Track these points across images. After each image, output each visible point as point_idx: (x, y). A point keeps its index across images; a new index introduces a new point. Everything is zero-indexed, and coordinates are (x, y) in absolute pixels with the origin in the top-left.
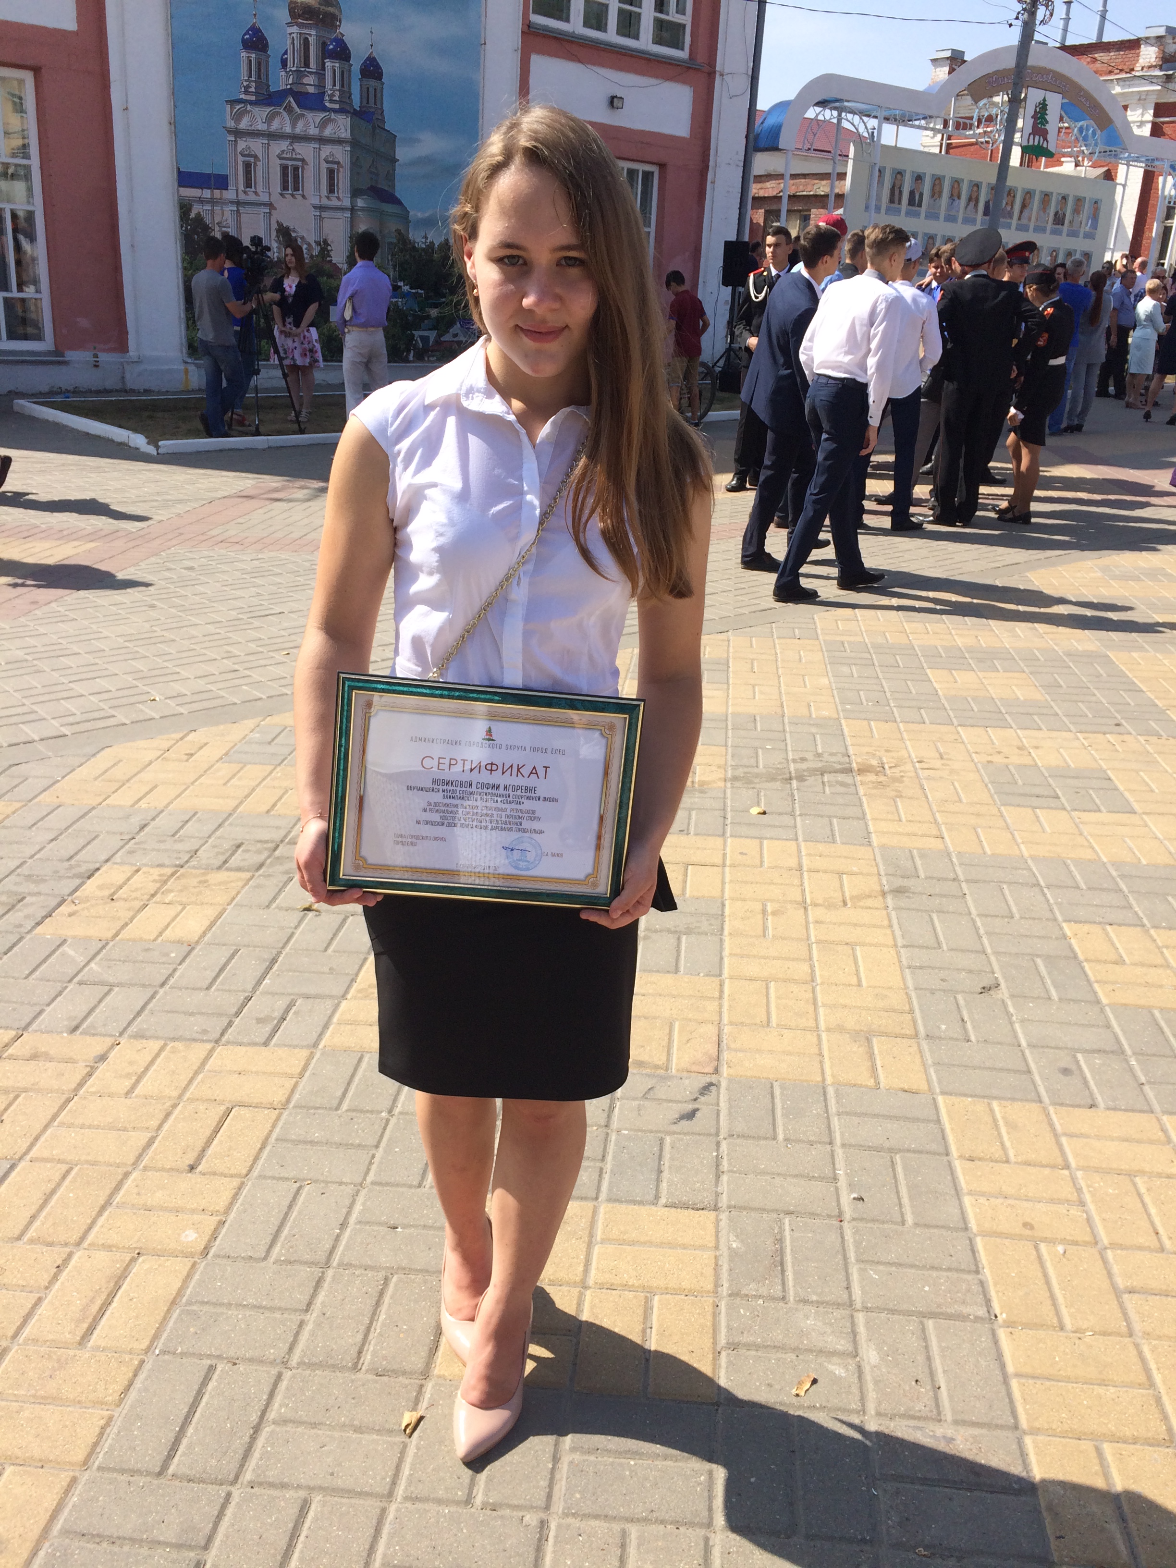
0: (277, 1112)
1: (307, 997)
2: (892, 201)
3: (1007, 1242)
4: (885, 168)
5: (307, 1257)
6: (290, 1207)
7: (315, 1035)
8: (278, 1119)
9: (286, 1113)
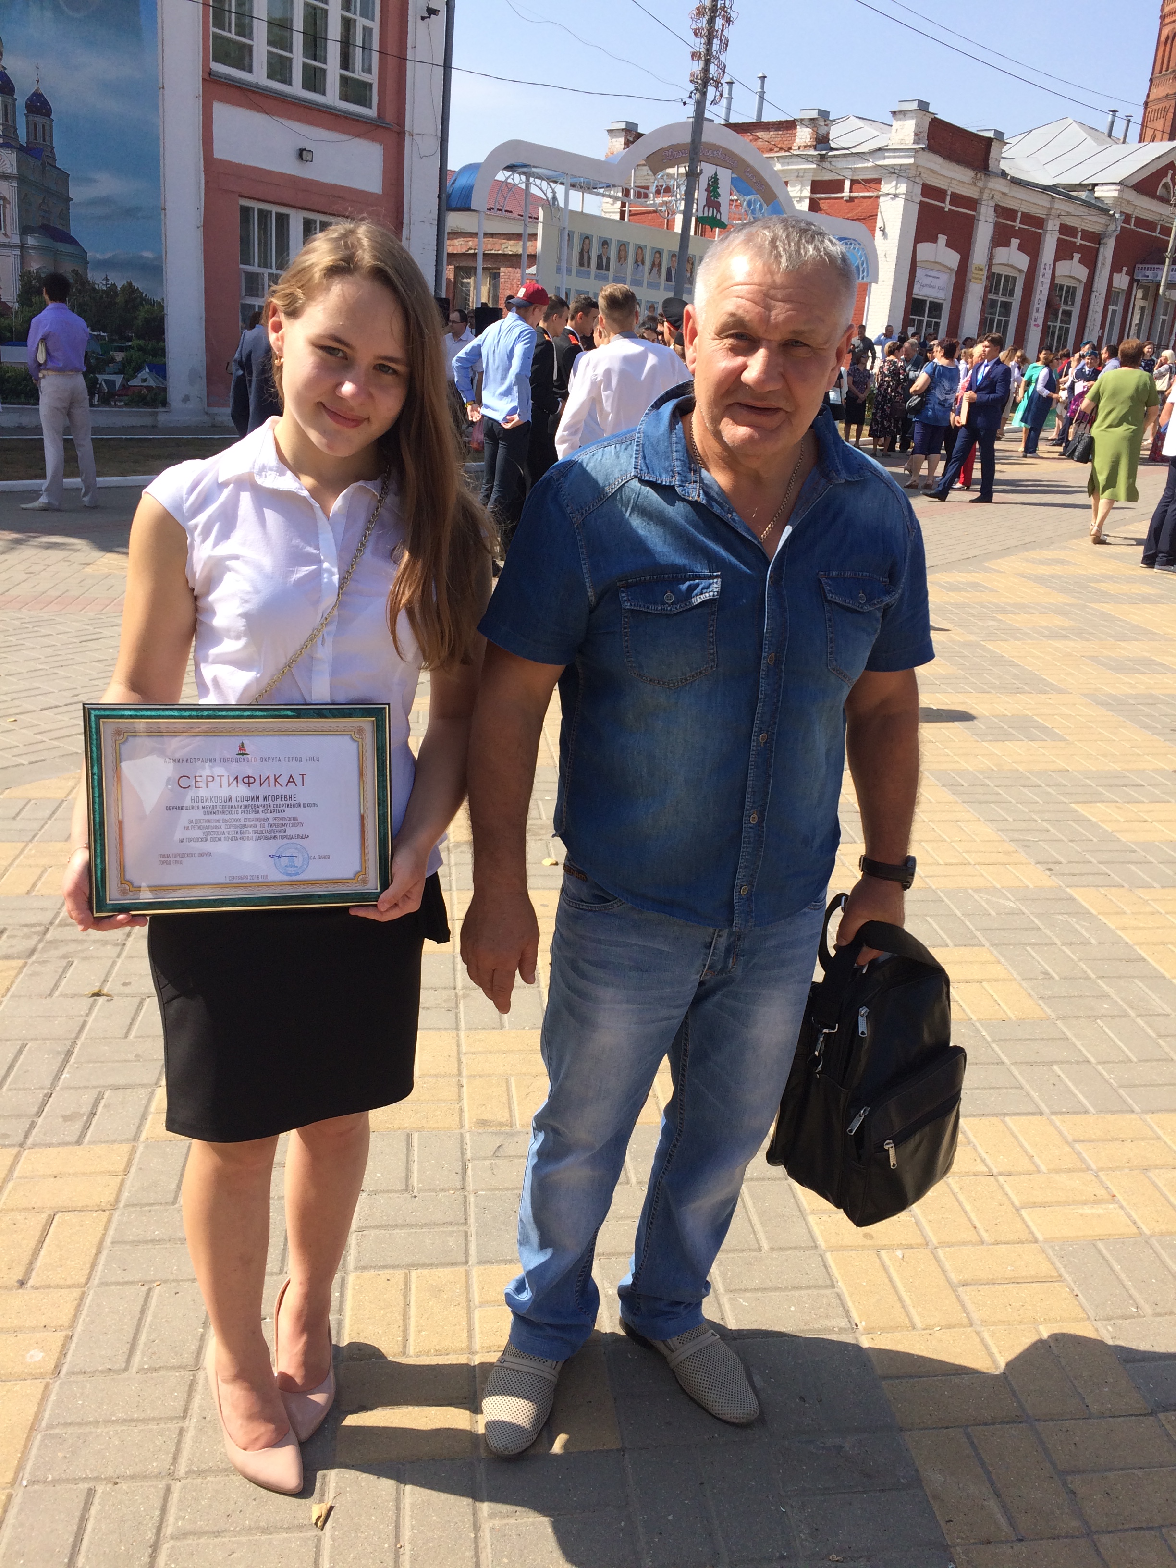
0: (107, 1212)
1: (116, 1088)
2: (581, 264)
3: (853, 1253)
4: (573, 232)
5: (174, 1362)
6: (143, 1312)
7: (133, 1129)
8: (109, 1221)
9: (117, 1215)
